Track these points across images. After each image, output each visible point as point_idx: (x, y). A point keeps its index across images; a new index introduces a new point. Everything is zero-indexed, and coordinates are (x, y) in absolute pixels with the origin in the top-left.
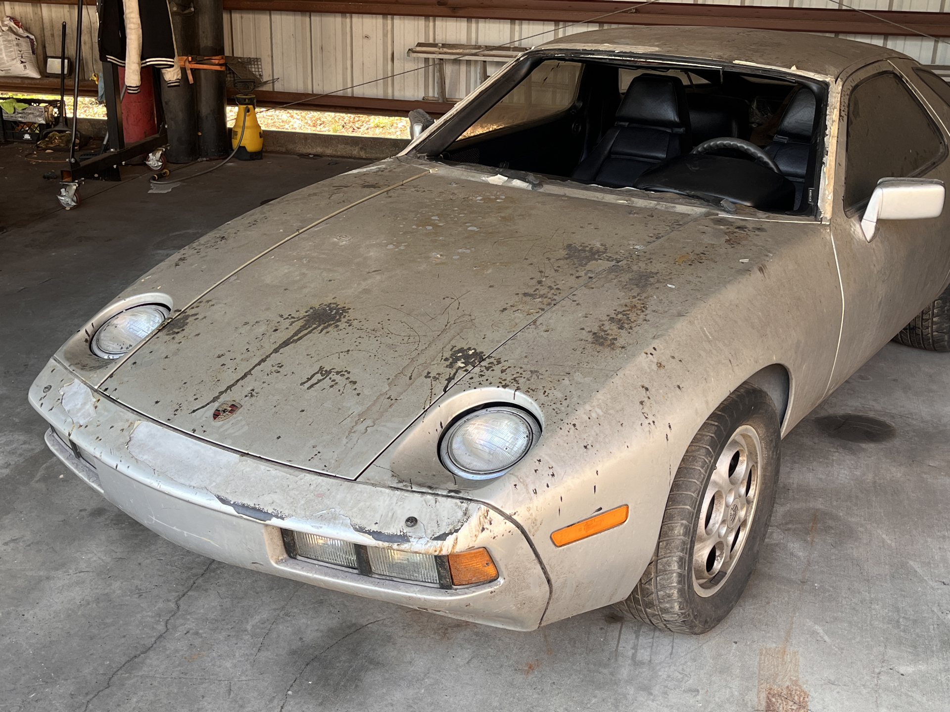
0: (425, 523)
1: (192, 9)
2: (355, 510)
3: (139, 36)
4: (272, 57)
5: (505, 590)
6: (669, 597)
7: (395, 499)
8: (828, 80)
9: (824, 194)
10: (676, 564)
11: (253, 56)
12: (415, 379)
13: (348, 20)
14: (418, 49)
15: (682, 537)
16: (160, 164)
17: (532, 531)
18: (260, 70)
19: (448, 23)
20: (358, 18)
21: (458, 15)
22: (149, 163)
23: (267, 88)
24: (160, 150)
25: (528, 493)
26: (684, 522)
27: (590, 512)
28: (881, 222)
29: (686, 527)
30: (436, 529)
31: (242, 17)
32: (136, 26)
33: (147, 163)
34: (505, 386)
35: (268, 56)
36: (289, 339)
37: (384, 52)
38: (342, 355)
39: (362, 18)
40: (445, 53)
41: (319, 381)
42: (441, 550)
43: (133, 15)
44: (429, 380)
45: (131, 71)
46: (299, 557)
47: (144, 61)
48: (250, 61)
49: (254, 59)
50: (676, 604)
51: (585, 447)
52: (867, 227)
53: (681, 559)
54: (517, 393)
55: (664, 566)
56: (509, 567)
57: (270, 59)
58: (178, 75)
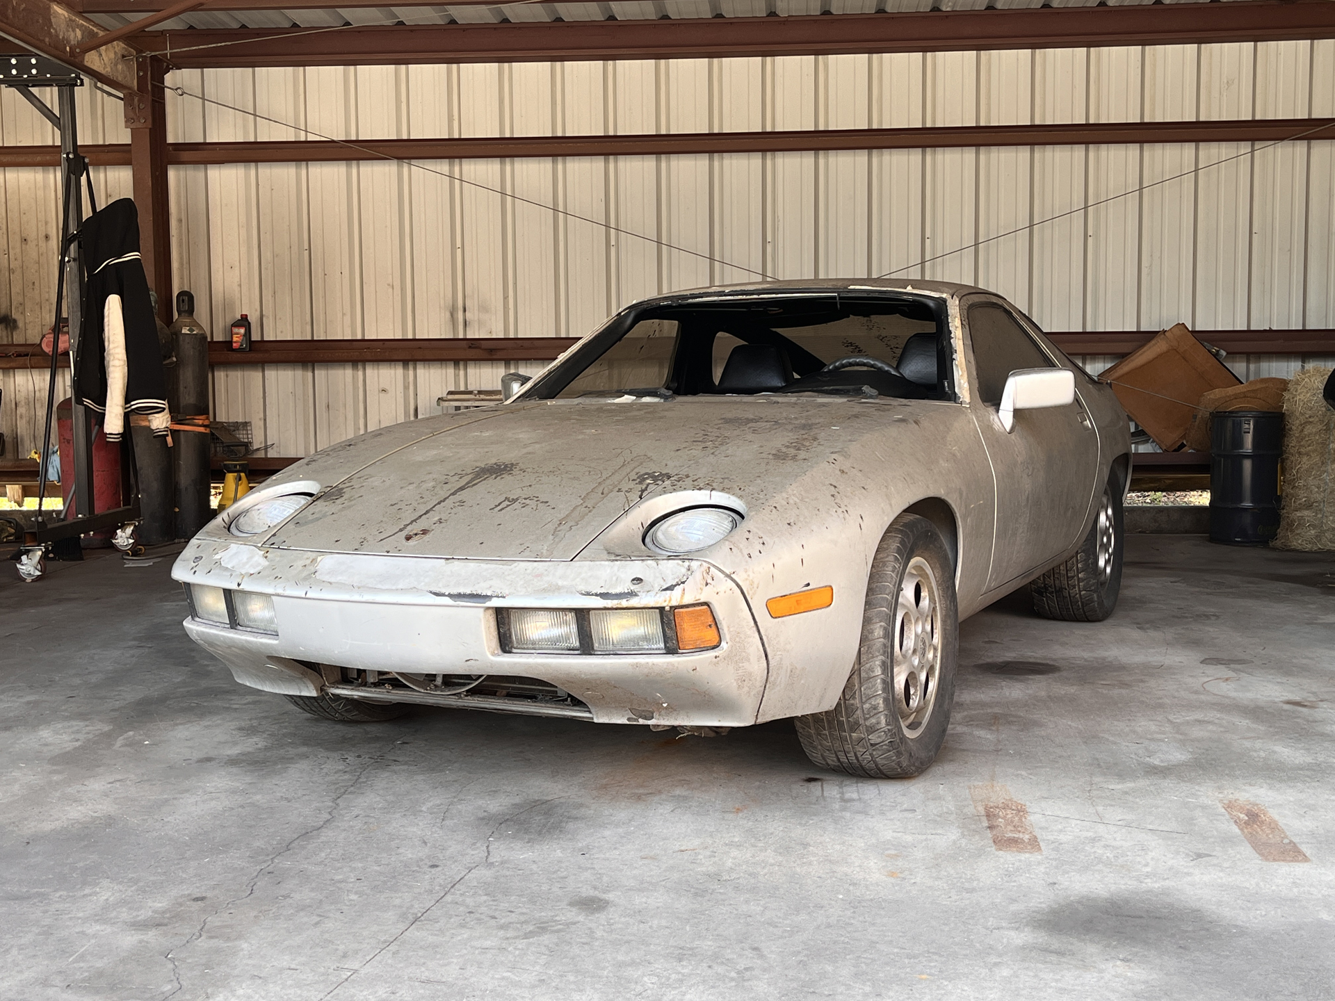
0: (651, 580)
1: (174, 359)
2: (578, 580)
3: (124, 374)
4: (265, 420)
5: (728, 657)
6: (875, 709)
7: (616, 569)
8: (944, 296)
9: (960, 383)
10: (879, 668)
11: (240, 420)
12: (607, 494)
13: (360, 373)
14: (450, 397)
15: (882, 640)
16: (131, 541)
17: (751, 592)
18: (250, 436)
19: (482, 371)
20: (373, 369)
21: (495, 357)
22: (116, 541)
23: (261, 455)
24: (132, 524)
25: (743, 556)
26: (883, 624)
27: (798, 587)
28: (1018, 413)
29: (885, 629)
30: (662, 582)
31: (227, 376)
32: (122, 363)
33: (114, 541)
34: (700, 489)
35: (260, 419)
36: (463, 486)
37: (405, 407)
38: (525, 488)
39: (378, 369)
40: (483, 400)
41: (508, 506)
42: (670, 601)
43: (117, 350)
44: (622, 493)
45: (113, 415)
46: (514, 651)
47: (128, 405)
48: (237, 426)
49: (242, 423)
50: (882, 717)
51: (789, 524)
52: (1005, 418)
53: (884, 663)
54: (713, 492)
55: (867, 673)
56: (731, 629)
57: (262, 423)
58: (167, 422)
